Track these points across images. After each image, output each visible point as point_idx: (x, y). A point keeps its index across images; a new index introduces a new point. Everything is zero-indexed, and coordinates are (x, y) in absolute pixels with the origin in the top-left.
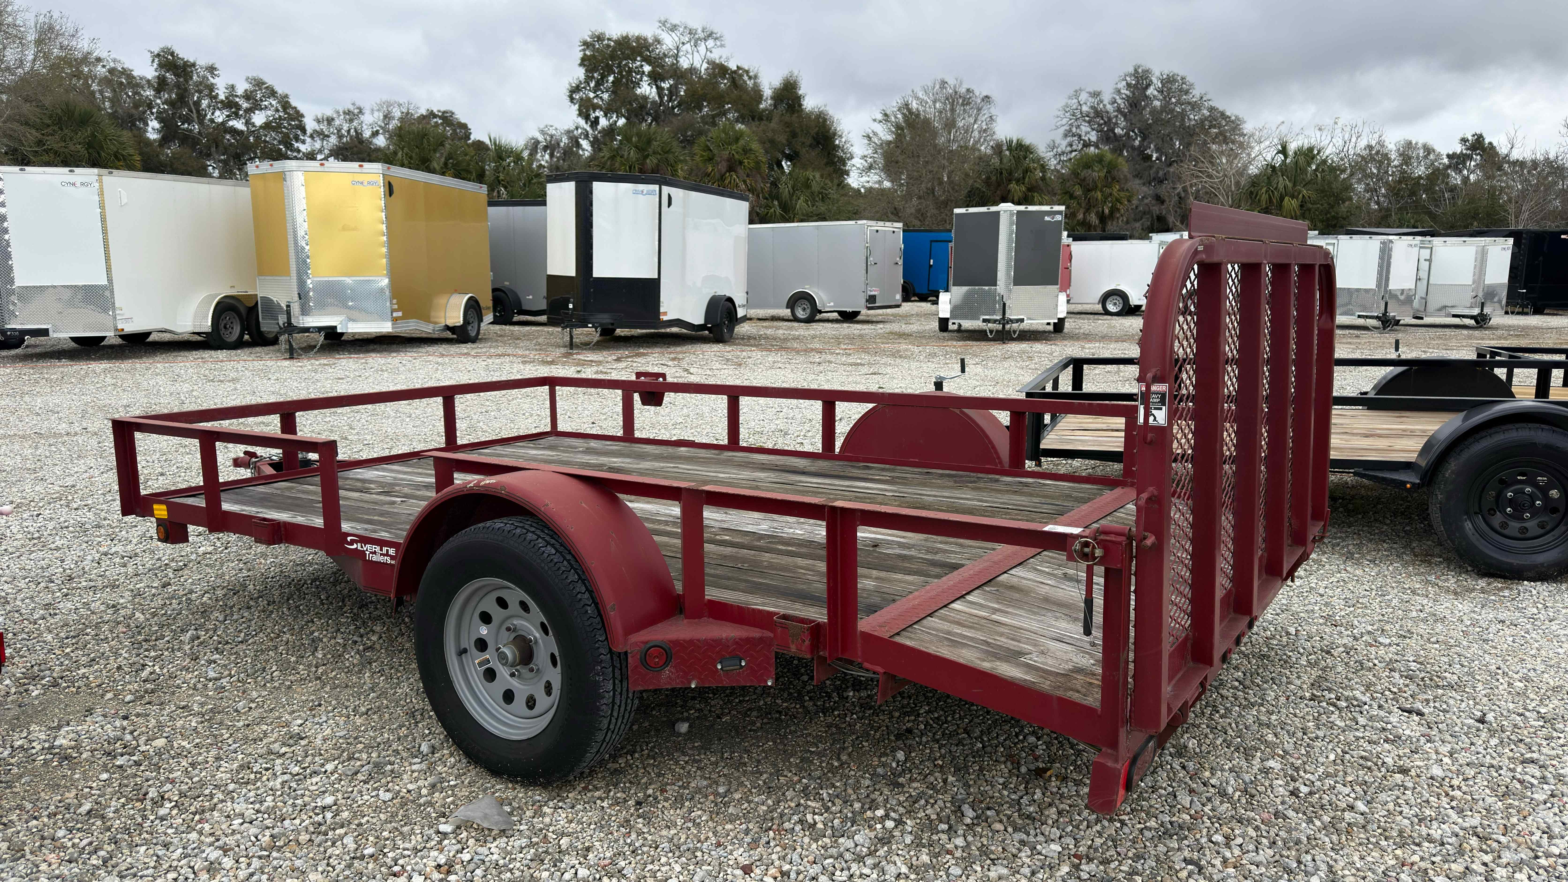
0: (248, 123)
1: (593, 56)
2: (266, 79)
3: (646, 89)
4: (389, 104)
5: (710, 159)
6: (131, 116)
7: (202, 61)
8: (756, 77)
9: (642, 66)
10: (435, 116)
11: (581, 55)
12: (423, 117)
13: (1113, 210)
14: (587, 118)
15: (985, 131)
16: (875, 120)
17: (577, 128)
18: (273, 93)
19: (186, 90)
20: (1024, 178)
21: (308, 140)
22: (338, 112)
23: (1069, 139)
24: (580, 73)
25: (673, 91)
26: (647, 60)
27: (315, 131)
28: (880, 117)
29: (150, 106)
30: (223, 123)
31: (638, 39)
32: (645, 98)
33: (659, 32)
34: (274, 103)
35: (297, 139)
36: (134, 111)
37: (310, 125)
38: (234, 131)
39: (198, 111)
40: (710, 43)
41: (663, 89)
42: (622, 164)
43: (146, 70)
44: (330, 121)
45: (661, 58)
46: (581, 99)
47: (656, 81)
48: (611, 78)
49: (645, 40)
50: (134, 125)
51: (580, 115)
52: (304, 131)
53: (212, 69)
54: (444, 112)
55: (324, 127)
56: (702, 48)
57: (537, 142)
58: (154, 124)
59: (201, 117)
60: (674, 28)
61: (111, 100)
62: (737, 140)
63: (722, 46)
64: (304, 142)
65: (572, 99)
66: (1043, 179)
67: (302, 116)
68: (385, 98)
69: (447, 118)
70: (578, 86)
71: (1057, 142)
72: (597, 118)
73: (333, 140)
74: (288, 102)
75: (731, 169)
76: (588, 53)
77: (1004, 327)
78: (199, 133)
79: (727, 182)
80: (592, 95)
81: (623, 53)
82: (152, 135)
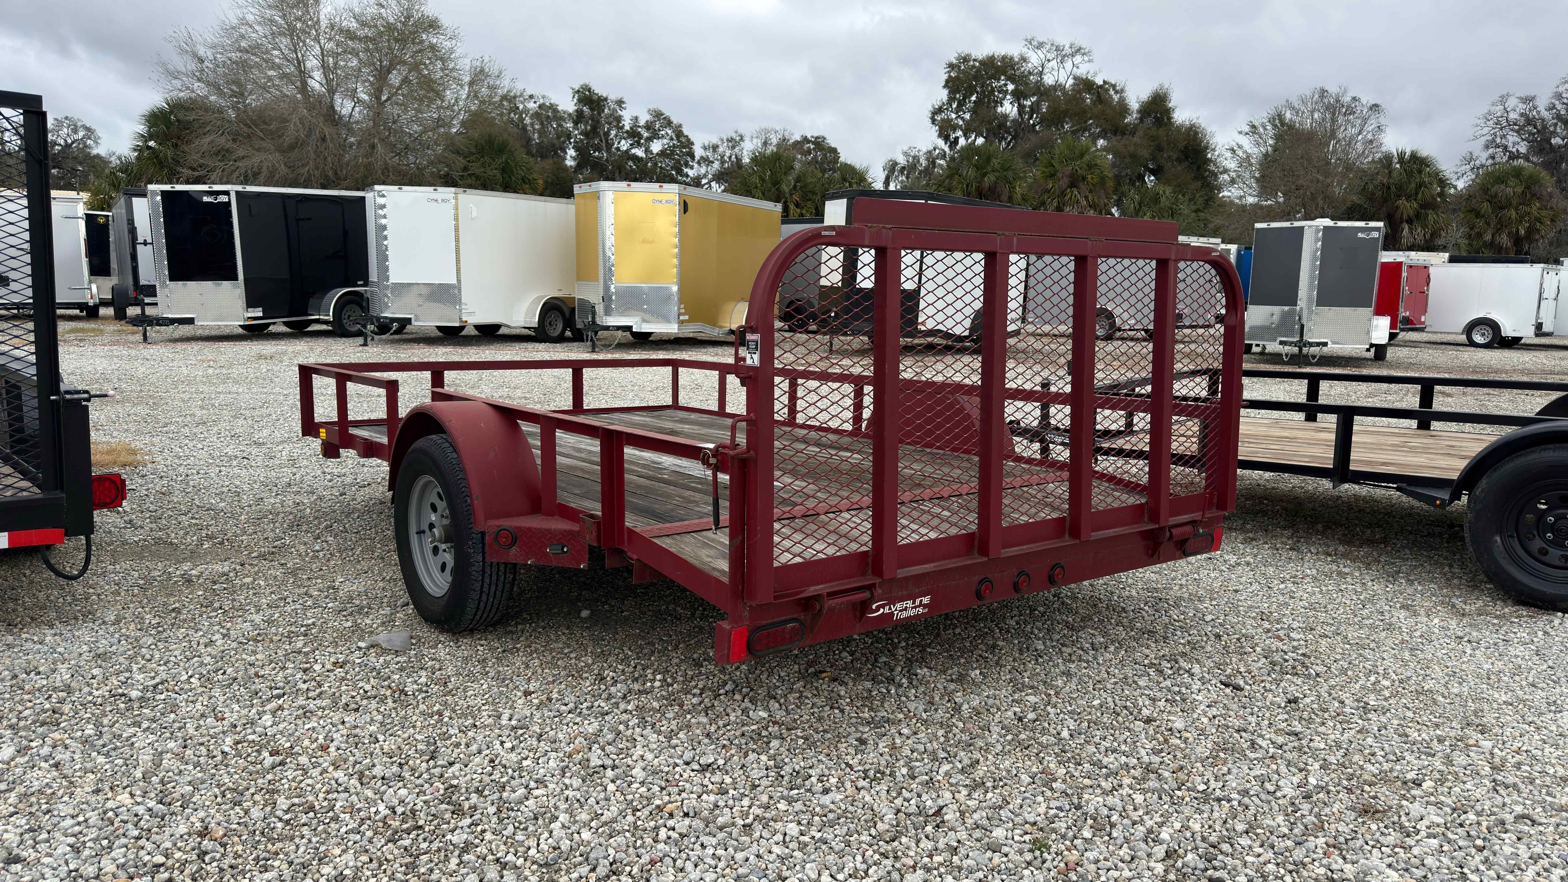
0: (647, 151)
1: (957, 78)
2: (664, 111)
3: (1008, 108)
4: (767, 131)
5: (1052, 176)
6: (553, 145)
7: (613, 96)
8: (1122, 91)
9: (1006, 85)
10: (808, 142)
11: (946, 77)
12: (797, 143)
13: (1530, 231)
14: (946, 138)
15: (1371, 142)
16: (1240, 133)
17: (935, 149)
18: (669, 123)
19: (598, 122)
20: (1417, 194)
21: (696, 166)
22: (722, 140)
23: (1491, 151)
24: (943, 95)
25: (1034, 109)
26: (1011, 79)
27: (702, 157)
28: (1247, 129)
29: (569, 137)
30: (627, 151)
31: (1004, 58)
32: (1005, 116)
33: (1025, 50)
34: (669, 132)
35: (687, 165)
36: (556, 141)
37: (698, 152)
38: (635, 158)
39: (607, 140)
40: (1078, 59)
41: (1024, 106)
42: (960, 182)
43: (568, 105)
44: (715, 148)
45: (1026, 76)
46: (943, 120)
47: (1019, 100)
48: (974, 98)
49: (1012, 58)
50: (556, 153)
51: (940, 136)
52: (693, 157)
53: (620, 103)
54: (817, 138)
55: (709, 154)
56: (1068, 65)
57: (895, 164)
58: (571, 152)
59: (609, 146)
60: (1040, 46)
61: (539, 132)
62: (1082, 155)
63: (1090, 61)
64: (692, 168)
65: (933, 121)
66: (1442, 194)
67: (692, 144)
68: (765, 125)
69: (819, 143)
70: (940, 108)
71: (1475, 155)
72: (957, 139)
73: (716, 165)
74: (681, 132)
75: (1072, 185)
76: (952, 74)
77: (1300, 350)
78: (607, 160)
79: (1067, 198)
80: (954, 116)
81: (987, 73)
82: (570, 163)
